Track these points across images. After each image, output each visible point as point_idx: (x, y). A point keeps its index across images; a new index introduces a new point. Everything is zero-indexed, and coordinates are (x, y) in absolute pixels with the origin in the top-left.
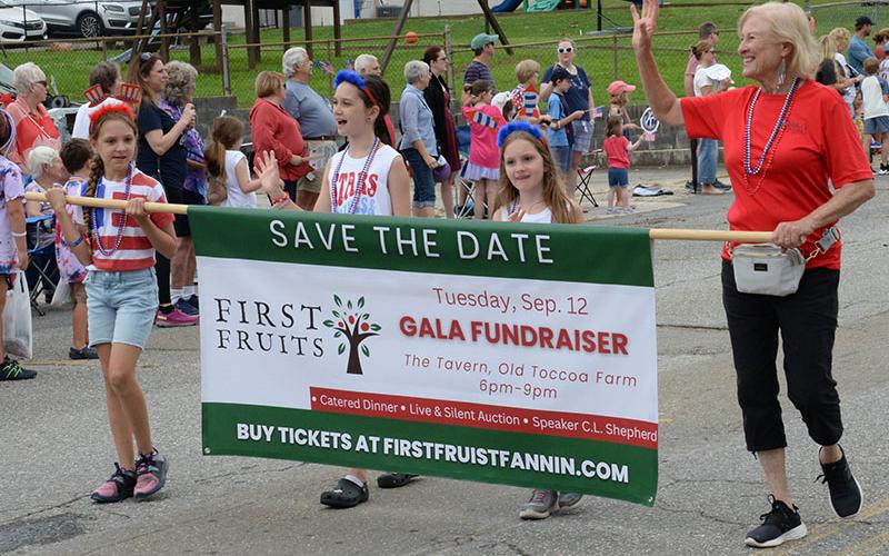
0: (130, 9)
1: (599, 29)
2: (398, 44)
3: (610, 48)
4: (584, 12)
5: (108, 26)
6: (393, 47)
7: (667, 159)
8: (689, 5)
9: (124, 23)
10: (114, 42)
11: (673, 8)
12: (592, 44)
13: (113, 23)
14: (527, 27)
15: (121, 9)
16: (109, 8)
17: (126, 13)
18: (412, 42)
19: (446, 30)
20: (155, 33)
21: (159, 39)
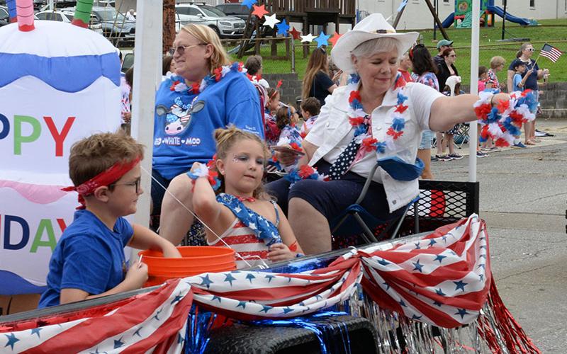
0: (234, 24)
1: (503, 39)
4: (491, 29)
5: (222, 33)
7: (550, 115)
8: (554, 26)
9: (231, 32)
10: (236, 42)
11: (544, 28)
13: (225, 32)
14: (456, 37)
15: (229, 24)
16: (223, 23)
17: (232, 26)
20: (252, 37)
21: (254, 41)
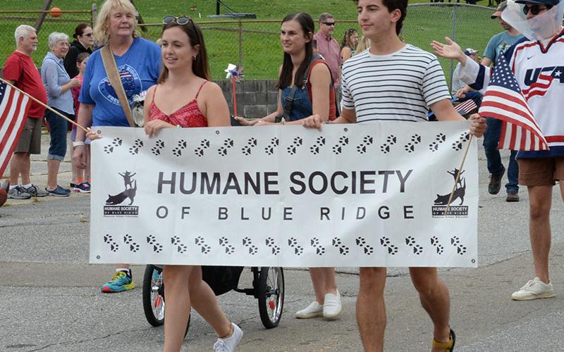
1: (218, 13)
2: (46, 17)
3: (235, 31)
6: (43, 20)
12: (212, 26)
18: (56, 16)
19: (93, 8)
